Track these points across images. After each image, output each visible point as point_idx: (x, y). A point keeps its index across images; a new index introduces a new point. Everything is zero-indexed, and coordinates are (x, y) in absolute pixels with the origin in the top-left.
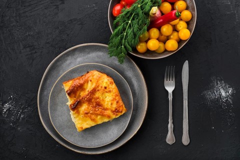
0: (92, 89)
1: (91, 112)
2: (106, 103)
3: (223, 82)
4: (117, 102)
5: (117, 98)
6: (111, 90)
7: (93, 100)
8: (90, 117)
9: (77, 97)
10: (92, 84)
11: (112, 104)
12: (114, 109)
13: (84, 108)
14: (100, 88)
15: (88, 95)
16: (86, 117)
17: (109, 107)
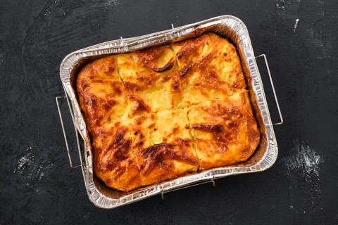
0: (208, 54)
1: (203, 84)
2: (224, 75)
3: (308, 147)
4: (238, 75)
5: (238, 69)
6: (232, 58)
7: (207, 69)
8: (201, 90)
9: (188, 62)
10: (209, 49)
11: (230, 76)
12: (232, 84)
13: (195, 77)
14: (218, 54)
15: (202, 62)
16: (196, 89)
17: (226, 80)
